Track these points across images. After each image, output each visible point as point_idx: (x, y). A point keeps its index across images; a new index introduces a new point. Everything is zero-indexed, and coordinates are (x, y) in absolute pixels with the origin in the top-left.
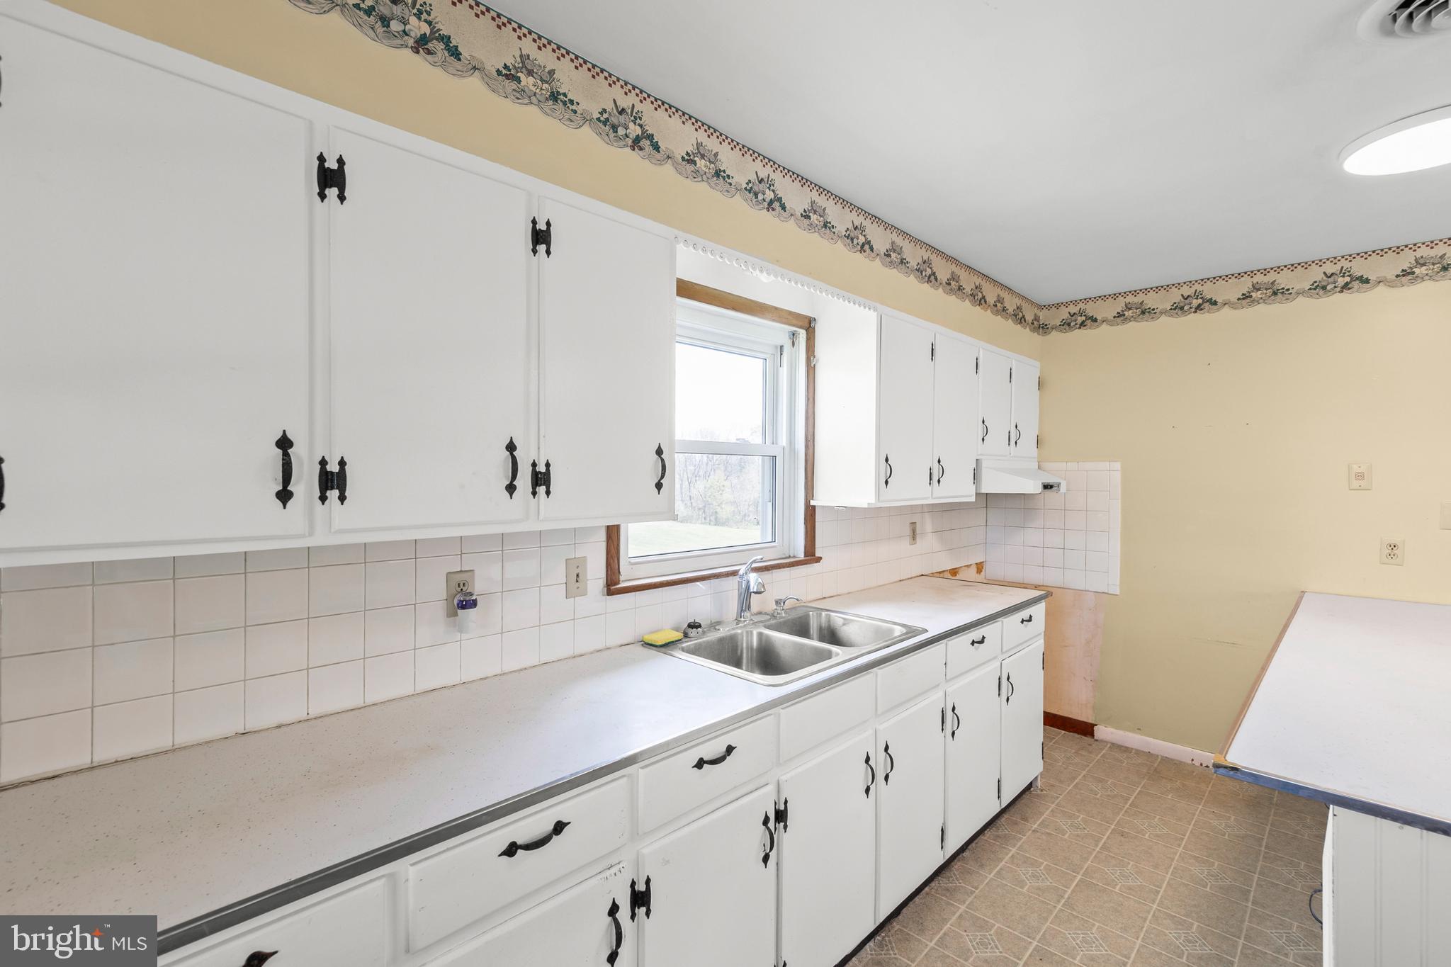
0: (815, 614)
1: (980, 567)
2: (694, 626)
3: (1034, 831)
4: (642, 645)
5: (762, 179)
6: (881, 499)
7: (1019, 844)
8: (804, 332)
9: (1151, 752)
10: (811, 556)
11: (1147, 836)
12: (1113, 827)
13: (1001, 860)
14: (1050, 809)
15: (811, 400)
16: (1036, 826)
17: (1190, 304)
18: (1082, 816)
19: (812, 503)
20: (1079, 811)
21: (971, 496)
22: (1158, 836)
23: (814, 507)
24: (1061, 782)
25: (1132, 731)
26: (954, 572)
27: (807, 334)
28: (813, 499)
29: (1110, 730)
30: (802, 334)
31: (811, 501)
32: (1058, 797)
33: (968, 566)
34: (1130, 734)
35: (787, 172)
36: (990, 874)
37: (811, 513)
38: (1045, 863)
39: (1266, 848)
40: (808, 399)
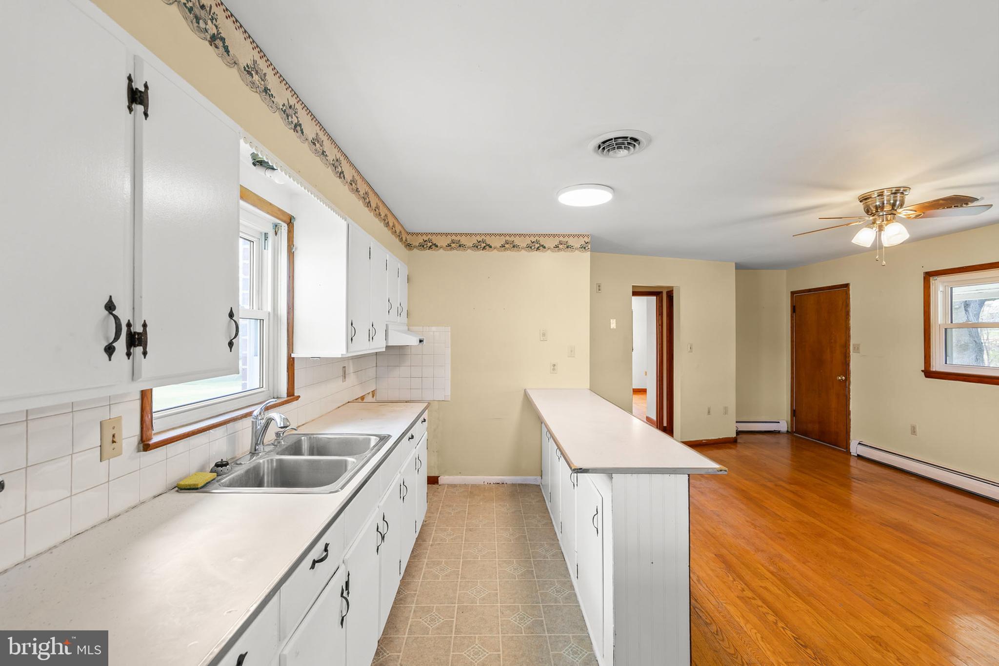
0: (306, 438)
1: (373, 393)
2: (221, 465)
3: (431, 545)
4: (177, 491)
5: (291, 106)
6: (349, 351)
7: (427, 556)
8: (286, 225)
9: (466, 484)
10: (292, 395)
11: (480, 527)
12: (465, 528)
13: (422, 568)
14: (434, 530)
15: (291, 278)
16: (431, 542)
17: (481, 245)
18: (450, 528)
19: (293, 355)
20: (447, 526)
21: (383, 348)
22: (485, 525)
23: (293, 358)
24: (433, 513)
25: (457, 475)
26: (362, 398)
27: (288, 227)
28: (293, 353)
29: (447, 477)
30: (284, 227)
31: (292, 354)
32: (435, 522)
33: (369, 393)
34: (456, 477)
35: (305, 106)
36: (419, 579)
37: (291, 362)
38: (444, 560)
39: (524, 514)
40: (289, 277)
